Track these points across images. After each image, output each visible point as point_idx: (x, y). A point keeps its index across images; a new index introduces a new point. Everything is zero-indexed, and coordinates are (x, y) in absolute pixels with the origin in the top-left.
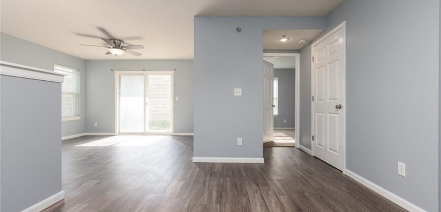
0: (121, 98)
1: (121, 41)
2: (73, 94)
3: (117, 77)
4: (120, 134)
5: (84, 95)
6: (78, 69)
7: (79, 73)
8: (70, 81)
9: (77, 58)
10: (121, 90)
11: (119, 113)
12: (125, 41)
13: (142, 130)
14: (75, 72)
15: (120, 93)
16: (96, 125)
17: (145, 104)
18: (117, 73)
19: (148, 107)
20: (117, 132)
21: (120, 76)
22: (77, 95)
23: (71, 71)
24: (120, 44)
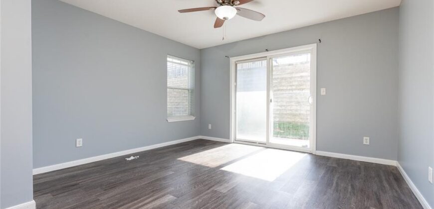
0: (238, 93)
2: (188, 90)
3: (232, 65)
5: (198, 92)
6: (193, 61)
7: (194, 65)
10: (238, 83)
11: (235, 114)
13: (263, 139)
14: (190, 64)
15: (236, 86)
16: (210, 127)
17: (269, 101)
18: (232, 60)
19: (272, 105)
20: (232, 137)
21: (236, 65)
22: (192, 91)
23: (186, 63)
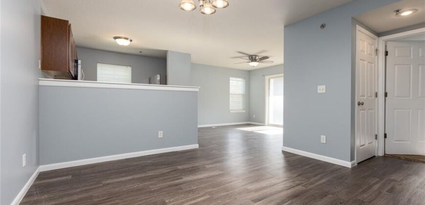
0: (270, 97)
1: (256, 56)
2: (242, 95)
3: (267, 81)
4: (269, 125)
5: (248, 95)
6: (245, 78)
7: (245, 80)
8: (237, 86)
9: (239, 70)
11: (269, 109)
12: (259, 55)
14: (243, 80)
15: (269, 93)
16: (254, 116)
18: (267, 78)
20: (266, 123)
21: (269, 80)
22: (244, 96)
23: (241, 80)
24: (256, 58)
